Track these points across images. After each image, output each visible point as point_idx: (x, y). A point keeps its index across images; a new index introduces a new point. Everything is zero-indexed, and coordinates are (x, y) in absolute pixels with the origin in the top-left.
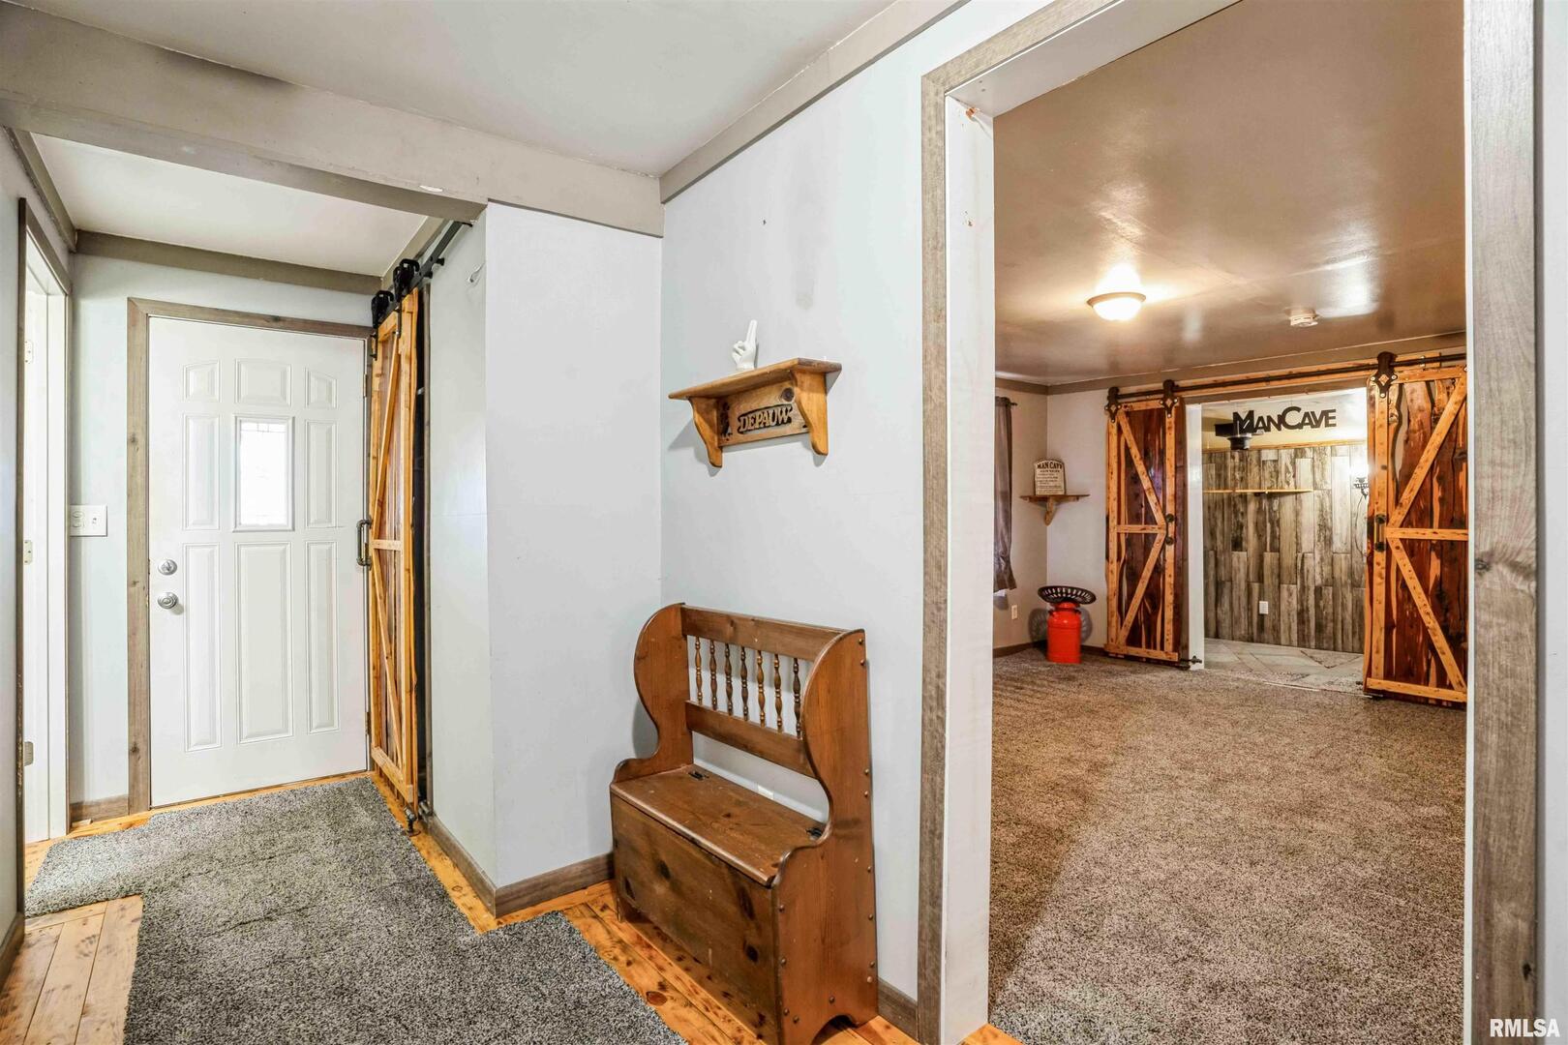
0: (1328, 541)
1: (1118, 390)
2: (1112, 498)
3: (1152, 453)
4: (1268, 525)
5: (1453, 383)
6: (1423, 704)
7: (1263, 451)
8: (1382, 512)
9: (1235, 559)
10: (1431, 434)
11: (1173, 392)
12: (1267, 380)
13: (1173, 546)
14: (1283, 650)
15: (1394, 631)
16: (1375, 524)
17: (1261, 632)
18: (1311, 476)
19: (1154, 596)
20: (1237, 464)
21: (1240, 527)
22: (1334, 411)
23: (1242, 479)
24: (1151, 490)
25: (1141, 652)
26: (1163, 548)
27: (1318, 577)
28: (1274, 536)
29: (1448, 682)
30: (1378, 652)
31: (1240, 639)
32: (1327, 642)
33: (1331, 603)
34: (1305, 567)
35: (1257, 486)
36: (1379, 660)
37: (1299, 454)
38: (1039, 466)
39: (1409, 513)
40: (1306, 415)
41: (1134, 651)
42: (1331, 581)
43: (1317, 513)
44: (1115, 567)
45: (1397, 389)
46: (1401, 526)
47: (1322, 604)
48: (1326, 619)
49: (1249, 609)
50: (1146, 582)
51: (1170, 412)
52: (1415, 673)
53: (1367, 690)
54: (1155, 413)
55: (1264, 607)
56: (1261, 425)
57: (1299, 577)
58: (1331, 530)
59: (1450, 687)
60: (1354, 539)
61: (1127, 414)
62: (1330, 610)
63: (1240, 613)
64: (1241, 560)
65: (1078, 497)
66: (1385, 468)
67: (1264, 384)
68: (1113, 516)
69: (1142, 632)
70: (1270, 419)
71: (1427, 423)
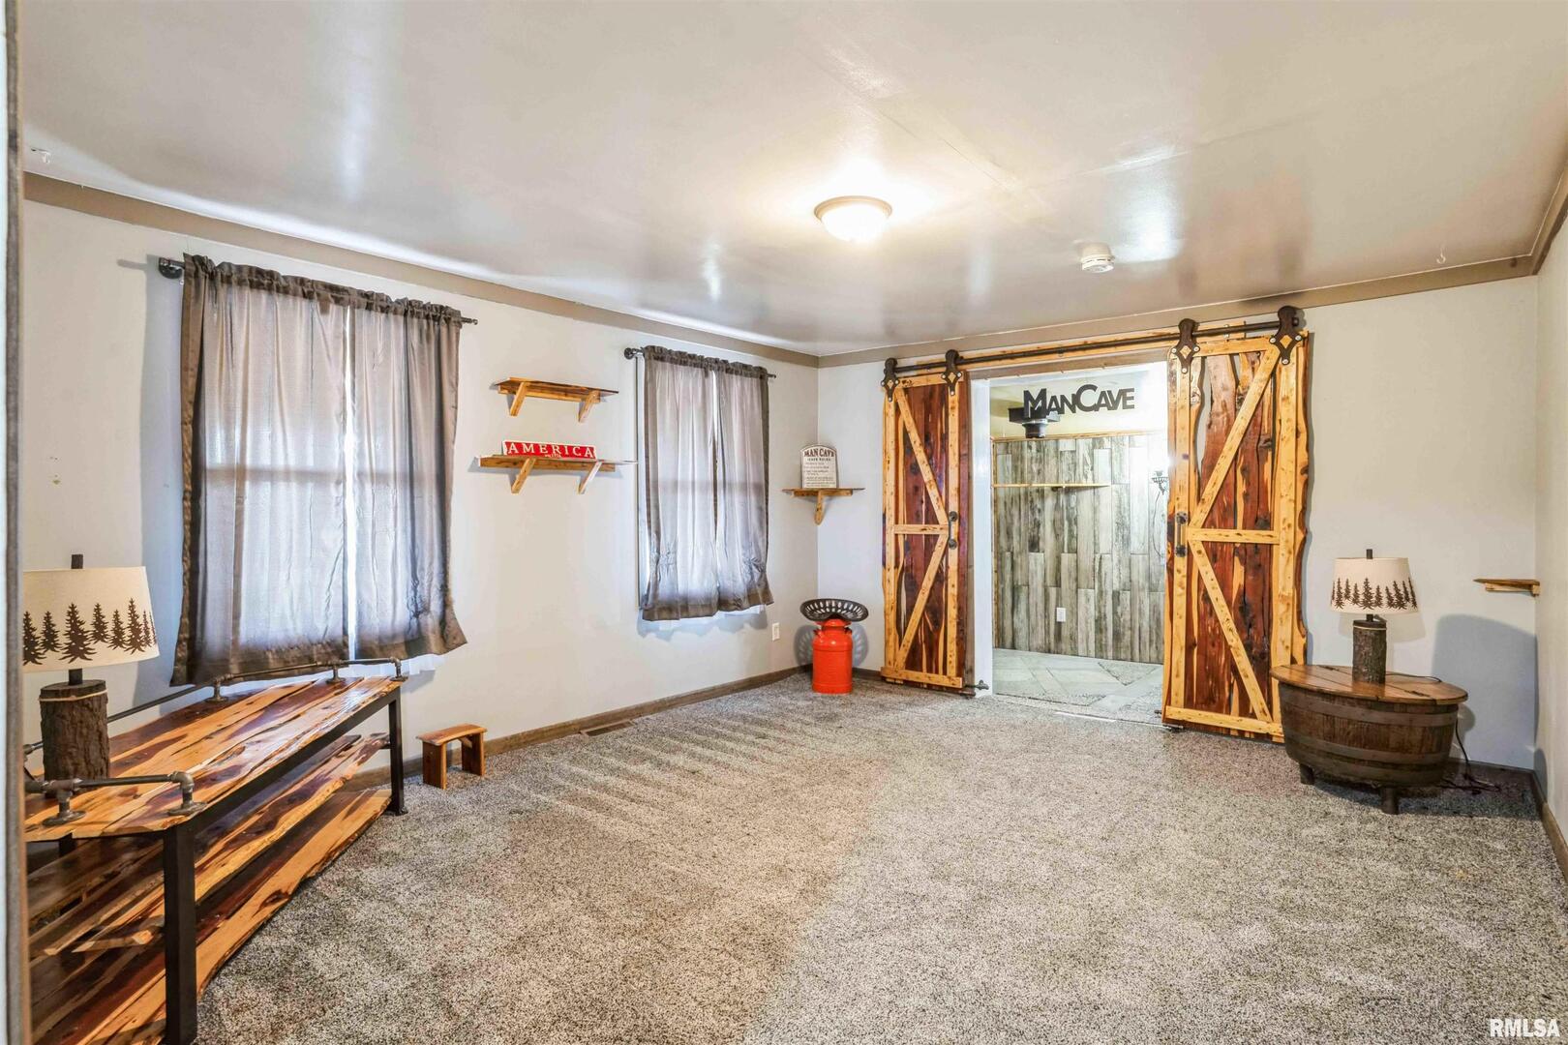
0: (1126, 541)
1: (895, 362)
2: (888, 494)
3: (933, 440)
4: (1066, 523)
5: (1259, 357)
6: (1225, 735)
7: (1060, 441)
8: (1182, 510)
9: (1032, 562)
10: (1235, 417)
11: (956, 365)
12: (1060, 351)
13: (957, 549)
14: (1080, 662)
15: (1196, 650)
16: (1176, 524)
17: (1057, 642)
18: (1109, 470)
19: (935, 610)
20: (1034, 455)
21: (1038, 525)
22: (1132, 390)
23: (1039, 472)
24: (933, 483)
25: (921, 676)
26: (945, 553)
27: (1116, 581)
28: (1071, 535)
29: (1251, 711)
30: (1177, 676)
31: (1037, 650)
32: (1125, 652)
33: (1128, 609)
34: (1103, 570)
35: (1054, 479)
36: (1179, 685)
37: (1097, 445)
38: (807, 454)
39: (1211, 510)
40: (1103, 394)
41: (914, 676)
42: (1129, 586)
43: (1115, 509)
44: (892, 574)
45: (1200, 363)
46: (1203, 527)
47: (1119, 610)
48: (1124, 627)
49: (1046, 616)
50: (927, 593)
51: (953, 389)
52: (1217, 699)
53: (1167, 721)
54: (937, 389)
55: (1062, 614)
56: (1054, 406)
57: (1096, 580)
58: (1129, 528)
59: (1253, 716)
60: (1151, 538)
61: (906, 390)
62: (1128, 617)
63: (1037, 621)
64: (1038, 562)
65: (851, 491)
66: (1186, 457)
67: (1057, 356)
68: (891, 513)
69: (922, 653)
70: (1063, 398)
71: (1230, 406)
